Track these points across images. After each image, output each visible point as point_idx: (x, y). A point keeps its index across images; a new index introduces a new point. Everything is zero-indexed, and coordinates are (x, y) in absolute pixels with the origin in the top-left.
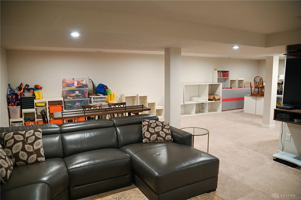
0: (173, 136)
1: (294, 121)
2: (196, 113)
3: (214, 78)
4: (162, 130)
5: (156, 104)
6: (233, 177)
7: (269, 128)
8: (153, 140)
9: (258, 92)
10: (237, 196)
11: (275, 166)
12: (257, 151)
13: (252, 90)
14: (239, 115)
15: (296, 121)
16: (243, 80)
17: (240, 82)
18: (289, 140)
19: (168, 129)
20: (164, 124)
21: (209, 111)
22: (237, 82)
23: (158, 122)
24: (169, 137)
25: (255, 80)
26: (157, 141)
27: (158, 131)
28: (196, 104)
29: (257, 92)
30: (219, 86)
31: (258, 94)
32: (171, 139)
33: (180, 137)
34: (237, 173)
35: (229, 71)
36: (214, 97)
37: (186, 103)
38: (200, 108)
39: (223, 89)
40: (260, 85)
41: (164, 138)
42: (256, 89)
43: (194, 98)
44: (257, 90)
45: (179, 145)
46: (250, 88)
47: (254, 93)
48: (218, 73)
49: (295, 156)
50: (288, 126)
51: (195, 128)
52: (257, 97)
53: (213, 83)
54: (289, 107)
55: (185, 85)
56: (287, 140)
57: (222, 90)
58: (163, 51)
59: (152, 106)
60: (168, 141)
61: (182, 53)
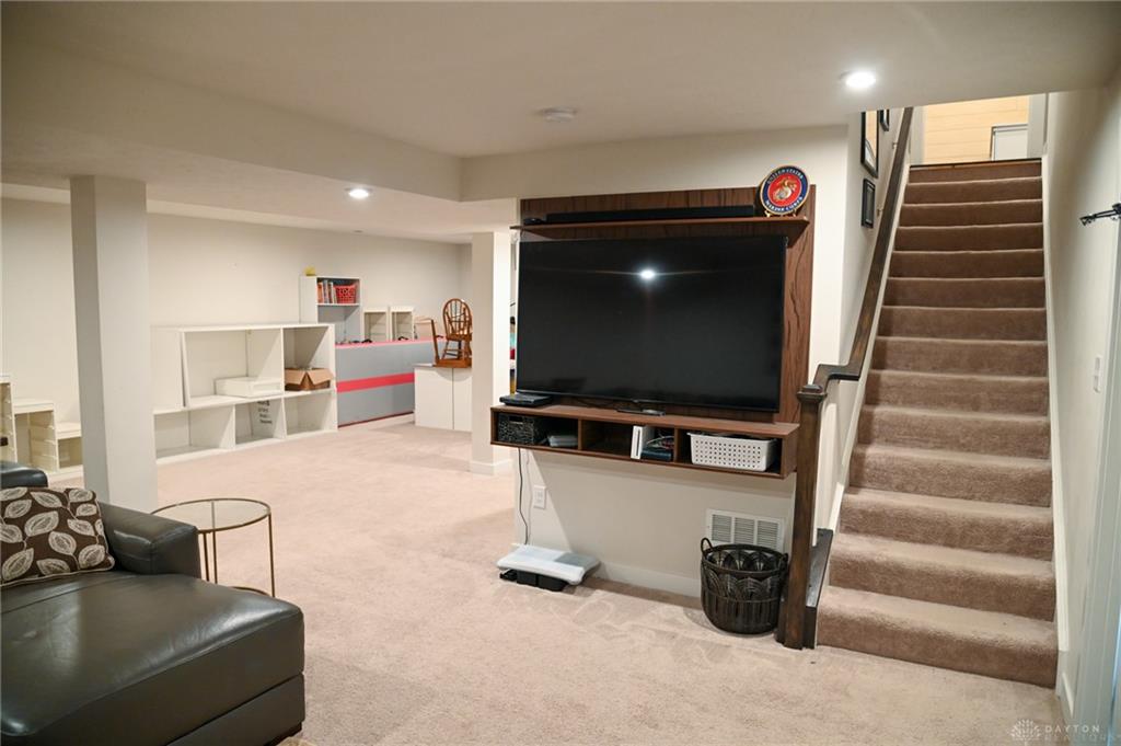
0: (113, 546)
1: (547, 444)
2: (239, 440)
3: (305, 308)
4: (62, 527)
5: (57, 416)
6: (365, 664)
7: (492, 474)
8: (17, 574)
9: (460, 352)
10: (378, 733)
11: (505, 598)
12: (452, 556)
13: (439, 347)
14: (397, 436)
15: (553, 440)
16: (408, 313)
17: (401, 318)
18: (542, 505)
19: (92, 519)
20: (72, 498)
21: (290, 431)
22: (389, 320)
23: (41, 494)
24: (97, 552)
25: (445, 313)
26: (36, 578)
27: (40, 531)
28: (238, 406)
29: (456, 353)
30: (325, 337)
31: (458, 359)
32: (106, 558)
33: (147, 546)
34: (383, 648)
35: (358, 281)
36: (307, 376)
37: (194, 404)
38: (256, 421)
39: (342, 344)
40: (463, 330)
41: (72, 563)
42: (450, 342)
43: (228, 382)
44: (454, 345)
45: (142, 577)
46: (432, 341)
47: (447, 357)
48: (320, 287)
49: (560, 553)
50: (536, 459)
51: (216, 503)
52: (455, 370)
53: (300, 322)
54: (532, 399)
55: (186, 334)
56: (535, 507)
57: (336, 351)
58: (64, 189)
59: (40, 425)
60: (90, 568)
61: (148, 201)
